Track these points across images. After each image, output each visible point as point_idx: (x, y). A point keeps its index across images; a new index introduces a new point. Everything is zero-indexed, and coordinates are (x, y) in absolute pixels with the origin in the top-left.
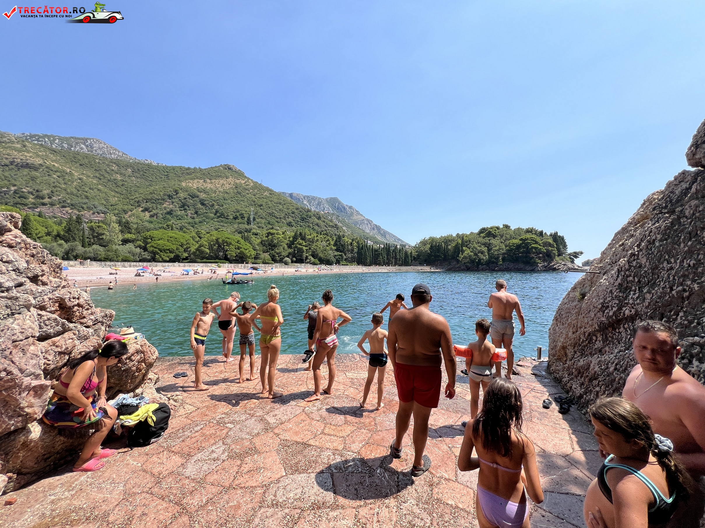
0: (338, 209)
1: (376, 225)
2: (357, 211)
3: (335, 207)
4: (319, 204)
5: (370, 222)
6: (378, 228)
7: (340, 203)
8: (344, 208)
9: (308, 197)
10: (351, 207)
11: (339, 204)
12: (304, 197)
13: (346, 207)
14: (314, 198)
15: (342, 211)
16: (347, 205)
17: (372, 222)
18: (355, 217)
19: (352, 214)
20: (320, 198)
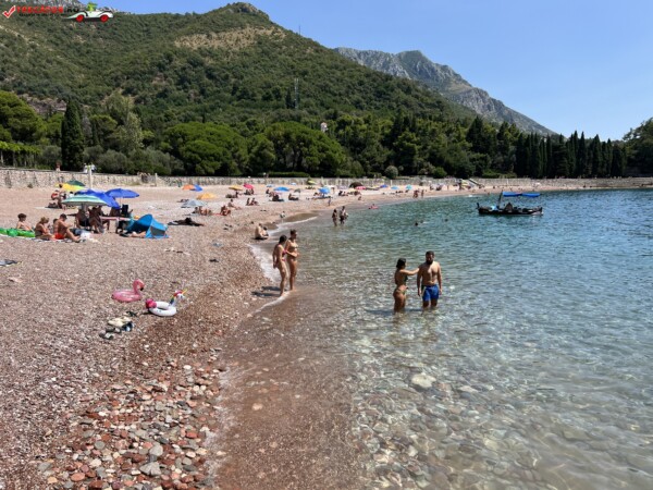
1: (494, 100)
2: (456, 75)
3: (415, 69)
4: (386, 65)
5: (482, 94)
6: (499, 105)
7: (424, 60)
9: (366, 53)
10: (444, 68)
11: (423, 62)
12: (359, 55)
13: (436, 68)
14: (376, 56)
15: (428, 77)
16: (437, 65)
17: (486, 94)
18: (453, 87)
19: (447, 81)
20: (387, 55)
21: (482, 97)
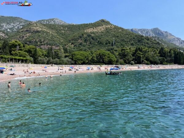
0: (158, 34)
1: (183, 41)
2: (170, 34)
4: (147, 33)
8: (162, 33)
9: (141, 30)
11: (159, 31)
12: (139, 30)
13: (163, 32)
14: (144, 30)
15: (161, 35)
17: (180, 39)
18: (169, 37)
19: (167, 36)
20: (148, 29)
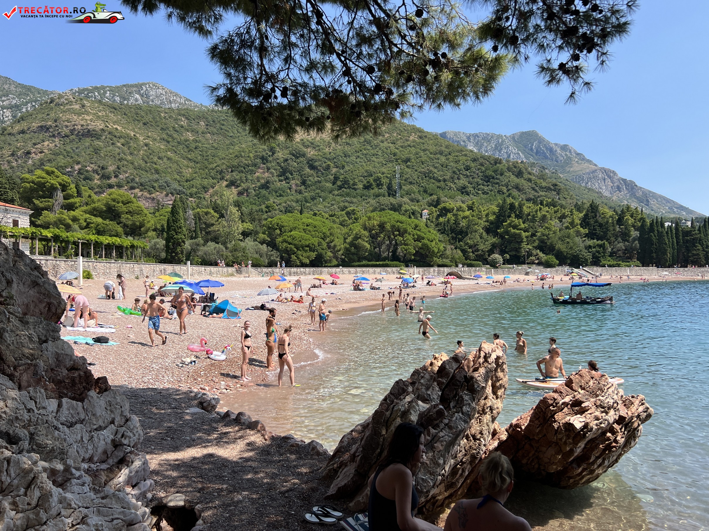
1: (624, 180)
2: (578, 154)
3: (531, 149)
4: (498, 147)
5: (609, 174)
6: (631, 186)
7: (541, 140)
8: (551, 150)
9: (476, 136)
10: (564, 148)
11: (540, 142)
12: (469, 138)
14: (487, 138)
16: (556, 145)
17: (614, 173)
18: (576, 167)
20: (500, 136)
21: (609, 177)
